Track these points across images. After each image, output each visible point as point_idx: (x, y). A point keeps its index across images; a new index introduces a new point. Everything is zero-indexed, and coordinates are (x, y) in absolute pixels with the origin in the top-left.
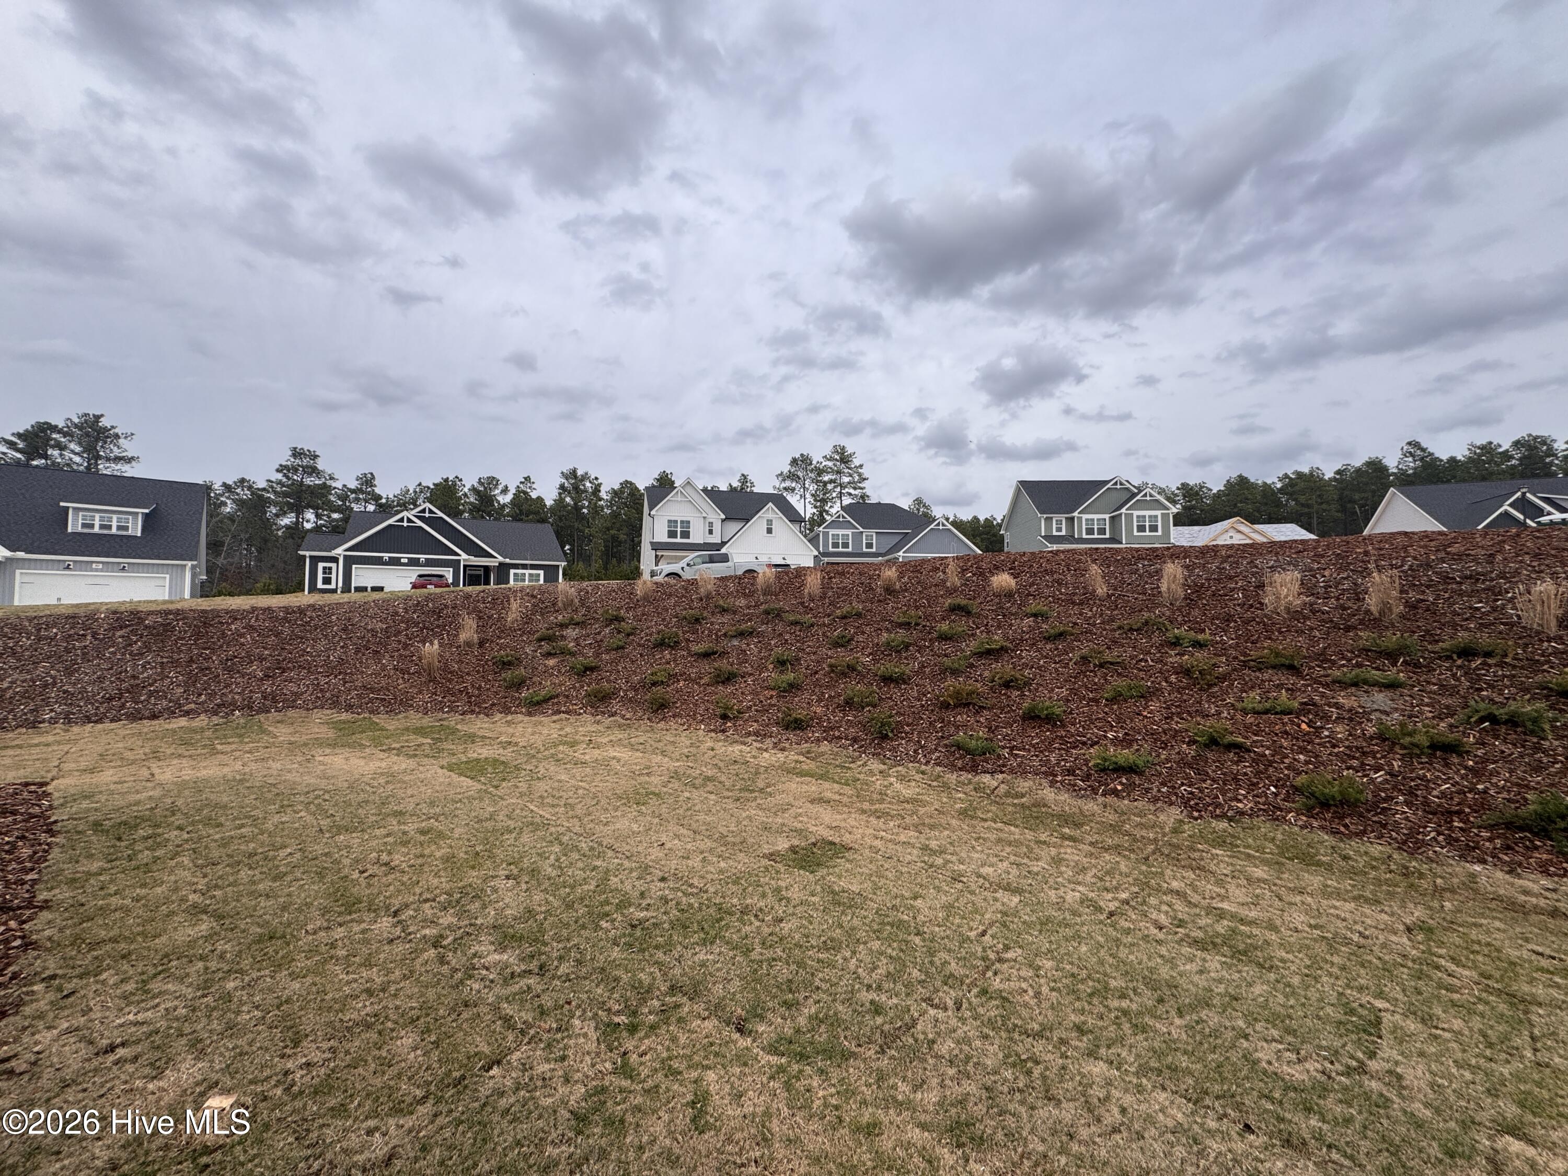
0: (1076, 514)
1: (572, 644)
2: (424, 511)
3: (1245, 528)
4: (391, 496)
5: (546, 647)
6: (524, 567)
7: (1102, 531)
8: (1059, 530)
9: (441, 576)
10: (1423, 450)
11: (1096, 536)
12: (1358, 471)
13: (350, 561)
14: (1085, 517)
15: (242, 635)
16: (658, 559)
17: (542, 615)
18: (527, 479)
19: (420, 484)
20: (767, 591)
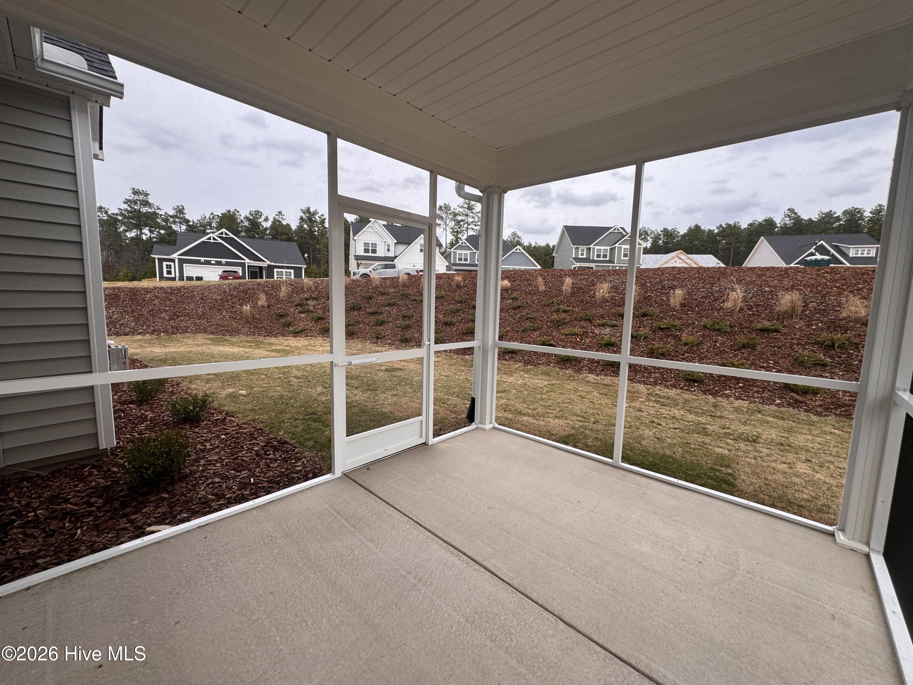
0: (592, 246)
1: (312, 308)
2: (222, 233)
3: (684, 256)
4: (195, 220)
5: (300, 309)
6: (283, 267)
7: (605, 256)
8: (582, 254)
9: (236, 272)
10: (796, 214)
11: (602, 259)
12: (760, 224)
13: (182, 262)
14: (597, 247)
15: (153, 300)
16: (358, 265)
17: (297, 294)
18: (280, 213)
19: (212, 214)
20: (404, 285)
